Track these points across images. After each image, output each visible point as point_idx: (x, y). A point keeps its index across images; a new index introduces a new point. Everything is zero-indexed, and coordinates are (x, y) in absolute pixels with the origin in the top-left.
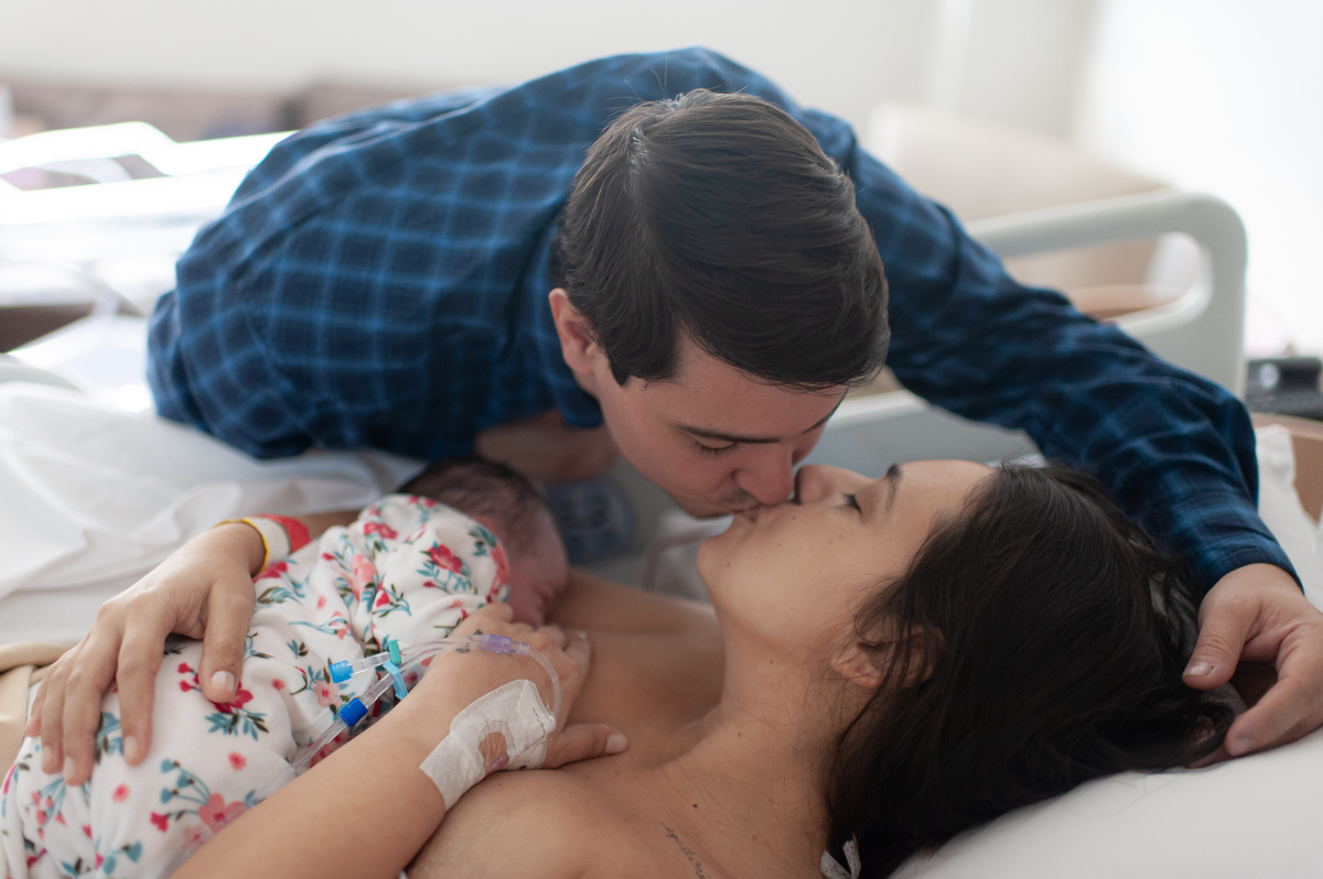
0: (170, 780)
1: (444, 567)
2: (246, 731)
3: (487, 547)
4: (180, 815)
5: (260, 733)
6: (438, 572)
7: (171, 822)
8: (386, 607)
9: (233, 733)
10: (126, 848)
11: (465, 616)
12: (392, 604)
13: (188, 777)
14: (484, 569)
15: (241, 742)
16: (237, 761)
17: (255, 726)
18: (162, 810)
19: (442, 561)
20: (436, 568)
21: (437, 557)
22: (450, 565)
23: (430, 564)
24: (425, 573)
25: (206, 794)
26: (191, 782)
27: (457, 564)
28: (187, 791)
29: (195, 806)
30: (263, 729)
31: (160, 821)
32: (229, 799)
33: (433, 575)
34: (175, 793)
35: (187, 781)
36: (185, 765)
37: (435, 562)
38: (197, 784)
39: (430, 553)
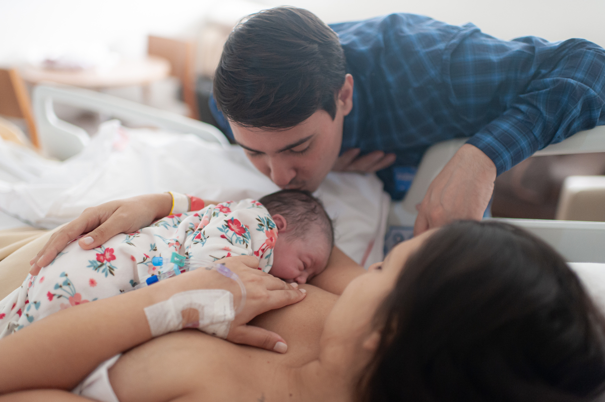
0: (61, 281)
1: (232, 230)
2: (103, 271)
3: (265, 228)
4: (60, 297)
5: (109, 275)
6: (228, 231)
7: (55, 298)
8: (198, 240)
9: (97, 271)
10: (35, 303)
11: (229, 255)
12: (201, 239)
13: (69, 282)
14: (260, 238)
15: (99, 276)
16: (92, 282)
17: (108, 271)
18: (53, 292)
19: (233, 227)
20: (228, 229)
21: (230, 224)
22: (237, 230)
23: (225, 226)
24: (220, 229)
25: (74, 292)
26: (69, 284)
27: (242, 231)
28: (66, 288)
29: (68, 296)
30: (112, 273)
31: (51, 296)
32: (84, 298)
33: (224, 232)
34: (61, 287)
35: (68, 284)
36: (69, 277)
37: (228, 226)
38: (71, 286)
39: (227, 222)
